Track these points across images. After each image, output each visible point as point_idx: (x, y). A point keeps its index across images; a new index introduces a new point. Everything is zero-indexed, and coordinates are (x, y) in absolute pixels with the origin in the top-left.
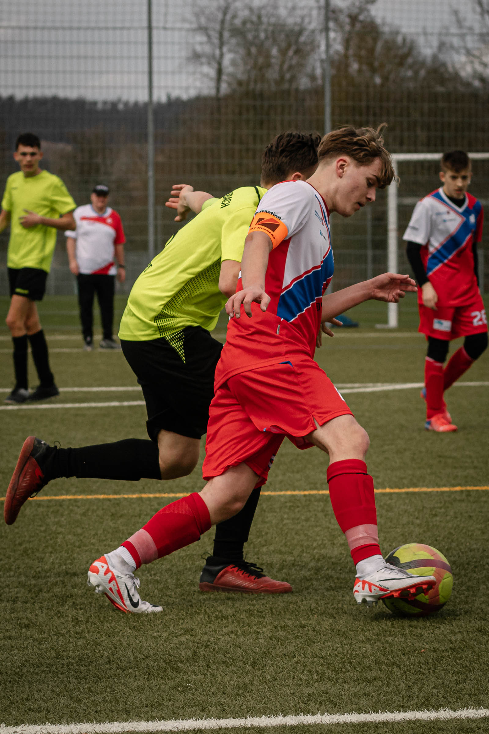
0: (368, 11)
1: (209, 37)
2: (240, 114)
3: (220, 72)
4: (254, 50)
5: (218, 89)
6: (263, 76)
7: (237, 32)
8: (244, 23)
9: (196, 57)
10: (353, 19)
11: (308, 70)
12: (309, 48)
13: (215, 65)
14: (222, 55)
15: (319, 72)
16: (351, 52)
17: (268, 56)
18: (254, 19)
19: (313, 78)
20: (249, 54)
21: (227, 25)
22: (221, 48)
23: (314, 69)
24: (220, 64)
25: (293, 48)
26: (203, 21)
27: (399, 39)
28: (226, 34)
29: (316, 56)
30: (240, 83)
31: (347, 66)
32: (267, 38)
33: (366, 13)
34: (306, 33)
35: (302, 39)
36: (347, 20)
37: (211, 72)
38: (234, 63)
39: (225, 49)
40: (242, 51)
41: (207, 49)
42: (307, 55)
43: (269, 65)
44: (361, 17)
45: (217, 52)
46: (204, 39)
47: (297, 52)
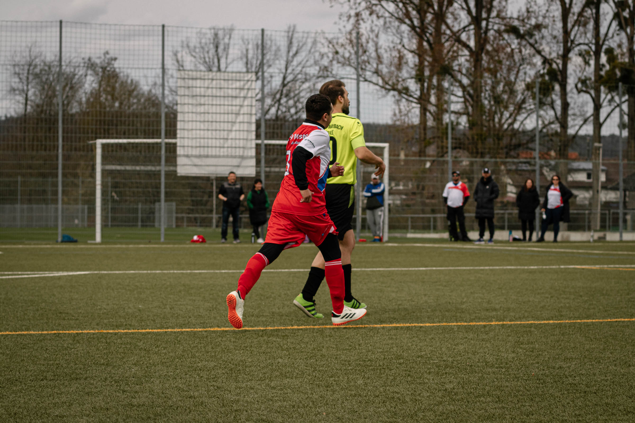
0: (113, 65)
1: (20, 79)
2: (37, 124)
3: (27, 99)
4: (46, 87)
5: (26, 110)
6: (51, 101)
7: (37, 76)
8: (41, 70)
9: (13, 90)
10: (104, 69)
11: (77, 99)
12: (78, 86)
13: (25, 96)
14: (28, 90)
15: (84, 100)
16: (102, 89)
17: (54, 91)
18: (46, 68)
19: (80, 103)
20: (43, 89)
21: (31, 72)
22: (27, 86)
23: (81, 99)
24: (27, 95)
25: (69, 86)
26: (17, 70)
27: (129, 81)
28: (31, 77)
29: (83, 91)
30: (38, 106)
31: (100, 96)
32: (54, 80)
33: (111, 66)
34: (77, 77)
35: (74, 81)
36: (100, 70)
37: (21, 99)
38: (35, 94)
39: (30, 87)
40: (39, 87)
41: (20, 86)
42: (77, 90)
43: (55, 96)
44: (108, 69)
45: (25, 88)
46: (17, 80)
47: (72, 88)
